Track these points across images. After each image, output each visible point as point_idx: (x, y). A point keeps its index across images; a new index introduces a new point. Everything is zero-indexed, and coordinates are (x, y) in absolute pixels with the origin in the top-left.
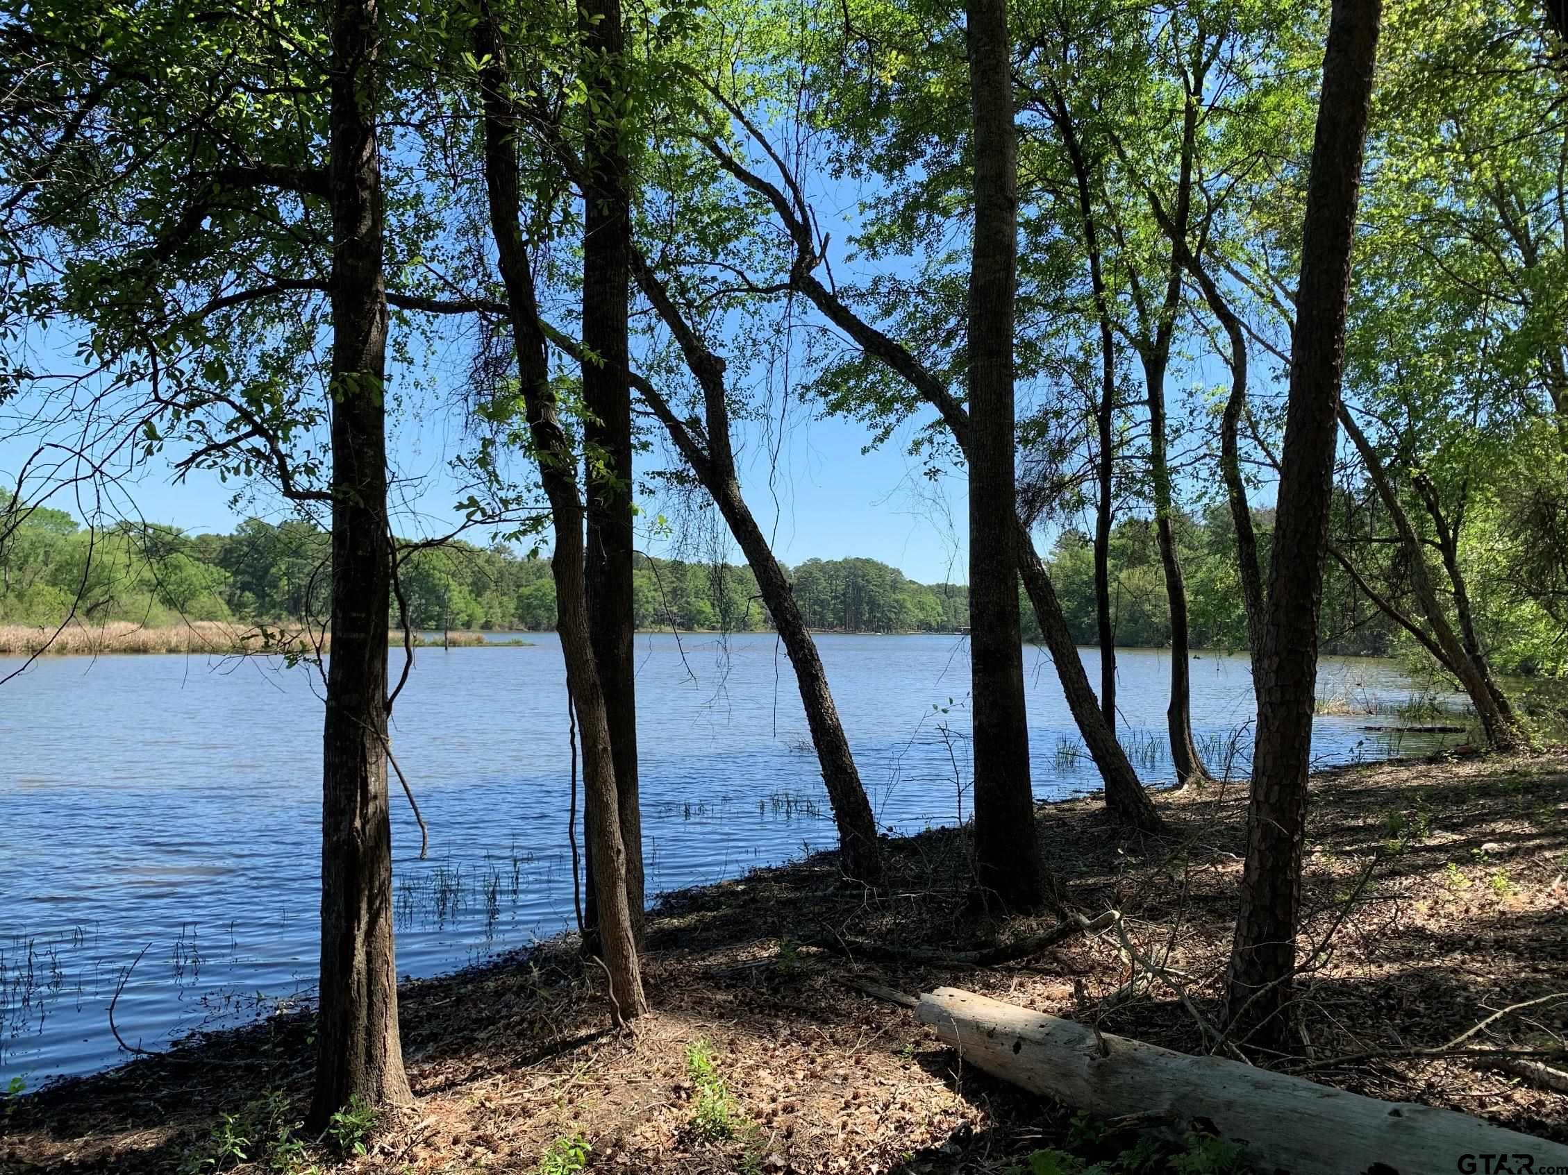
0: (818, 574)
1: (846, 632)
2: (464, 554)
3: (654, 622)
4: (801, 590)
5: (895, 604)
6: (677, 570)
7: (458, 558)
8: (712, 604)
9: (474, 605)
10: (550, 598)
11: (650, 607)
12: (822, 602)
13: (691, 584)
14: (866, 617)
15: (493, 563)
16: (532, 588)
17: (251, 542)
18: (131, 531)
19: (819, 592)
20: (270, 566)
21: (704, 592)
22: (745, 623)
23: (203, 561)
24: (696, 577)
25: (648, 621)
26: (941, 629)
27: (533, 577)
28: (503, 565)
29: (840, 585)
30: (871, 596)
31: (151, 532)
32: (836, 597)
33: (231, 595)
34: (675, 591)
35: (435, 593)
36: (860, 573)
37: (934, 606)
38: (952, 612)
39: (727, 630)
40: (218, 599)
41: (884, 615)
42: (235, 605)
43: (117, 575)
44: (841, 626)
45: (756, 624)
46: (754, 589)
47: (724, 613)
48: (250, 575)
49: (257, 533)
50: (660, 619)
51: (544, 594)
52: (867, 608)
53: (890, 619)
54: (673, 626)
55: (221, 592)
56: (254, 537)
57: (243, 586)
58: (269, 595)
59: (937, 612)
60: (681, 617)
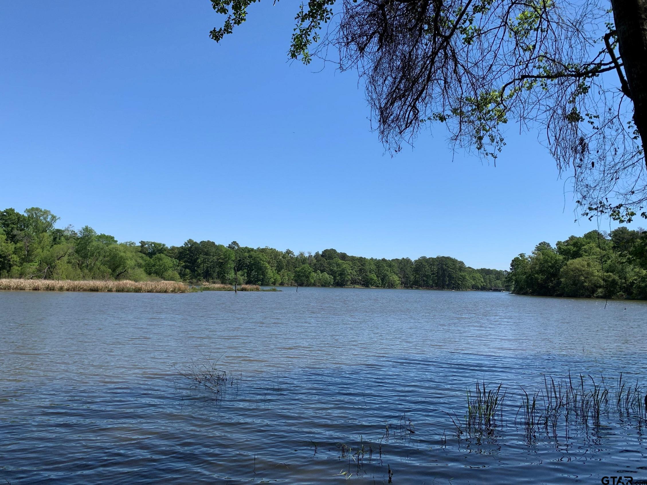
0: (424, 263)
2: (273, 254)
3: (352, 283)
4: (417, 270)
5: (461, 277)
6: (362, 261)
7: (271, 256)
8: (378, 277)
9: (277, 275)
10: (308, 272)
11: (349, 277)
12: (427, 276)
13: (367, 267)
14: (447, 283)
15: (285, 258)
16: (300, 268)
17: (189, 249)
18: (145, 245)
19: (426, 271)
20: (197, 258)
21: (373, 270)
22: (392, 285)
23: (170, 257)
24: (370, 264)
25: (349, 283)
26: (483, 289)
27: (301, 264)
28: (289, 258)
29: (435, 268)
30: (449, 273)
31: (153, 245)
32: (433, 274)
33: (181, 270)
34: (360, 270)
35: (261, 270)
36: (444, 263)
37: (479, 278)
38: (488, 281)
39: (384, 287)
40: (175, 272)
41: (456, 282)
42: (182, 274)
43: (127, 261)
44: (436, 287)
45: (397, 285)
46: (396, 269)
47: (383, 280)
48: (189, 262)
49: (192, 245)
50: (354, 282)
51: (305, 271)
52: (448, 279)
53: (459, 284)
54: (360, 285)
55: (177, 269)
56: (191, 247)
57: (186, 267)
58: (197, 271)
59: (481, 281)
60: (363, 281)
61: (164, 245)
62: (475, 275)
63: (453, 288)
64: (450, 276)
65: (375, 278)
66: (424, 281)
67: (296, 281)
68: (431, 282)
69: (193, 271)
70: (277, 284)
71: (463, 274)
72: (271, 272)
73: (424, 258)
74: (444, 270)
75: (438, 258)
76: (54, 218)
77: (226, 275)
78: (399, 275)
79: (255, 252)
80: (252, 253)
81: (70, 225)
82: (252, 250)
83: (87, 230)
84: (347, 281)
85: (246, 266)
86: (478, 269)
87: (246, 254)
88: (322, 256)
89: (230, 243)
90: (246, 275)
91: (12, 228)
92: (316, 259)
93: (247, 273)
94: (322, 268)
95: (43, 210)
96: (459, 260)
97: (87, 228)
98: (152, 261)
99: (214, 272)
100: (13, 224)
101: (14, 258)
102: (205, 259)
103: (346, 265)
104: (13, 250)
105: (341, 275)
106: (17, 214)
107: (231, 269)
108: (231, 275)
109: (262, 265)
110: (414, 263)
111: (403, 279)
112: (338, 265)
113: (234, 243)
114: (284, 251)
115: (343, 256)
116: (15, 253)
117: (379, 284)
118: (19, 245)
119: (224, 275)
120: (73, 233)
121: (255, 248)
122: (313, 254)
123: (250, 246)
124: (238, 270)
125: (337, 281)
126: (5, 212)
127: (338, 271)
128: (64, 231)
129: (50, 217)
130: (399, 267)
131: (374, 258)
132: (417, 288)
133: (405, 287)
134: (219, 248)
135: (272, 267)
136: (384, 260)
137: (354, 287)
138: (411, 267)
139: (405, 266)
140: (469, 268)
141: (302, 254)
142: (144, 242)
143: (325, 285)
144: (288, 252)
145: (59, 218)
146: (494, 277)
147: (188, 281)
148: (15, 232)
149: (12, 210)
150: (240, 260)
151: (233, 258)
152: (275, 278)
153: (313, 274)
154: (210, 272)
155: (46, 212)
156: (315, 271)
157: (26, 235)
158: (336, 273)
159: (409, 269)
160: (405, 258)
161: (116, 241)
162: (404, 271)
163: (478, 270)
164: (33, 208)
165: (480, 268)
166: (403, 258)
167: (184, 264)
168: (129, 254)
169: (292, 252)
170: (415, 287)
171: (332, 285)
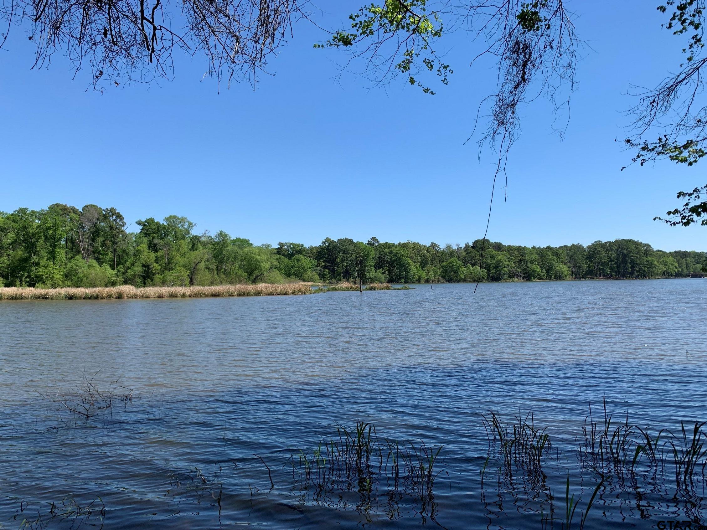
0: (600, 249)
1: (618, 279)
2: (416, 248)
3: (510, 277)
4: (590, 258)
5: (647, 263)
6: (521, 250)
7: (413, 250)
8: (541, 267)
9: (421, 271)
10: (456, 267)
11: (506, 270)
12: (603, 264)
13: (528, 258)
14: (629, 270)
15: (430, 252)
16: (448, 263)
17: (328, 248)
18: (284, 246)
19: (601, 258)
20: (336, 258)
21: (536, 261)
22: (560, 276)
23: (310, 257)
24: (531, 254)
25: (506, 276)
26: (678, 275)
27: (449, 257)
28: (434, 252)
29: (614, 254)
30: (632, 259)
31: (292, 246)
32: (611, 261)
33: (320, 270)
34: (520, 261)
35: (403, 266)
36: (625, 247)
37: (672, 263)
38: (684, 266)
39: (550, 279)
40: (314, 273)
41: (641, 269)
42: (322, 275)
43: (262, 264)
44: (616, 276)
45: (566, 276)
46: (564, 258)
47: (548, 271)
48: (328, 262)
49: (330, 244)
50: (512, 276)
51: (453, 265)
52: (630, 266)
53: (645, 271)
54: (520, 279)
55: (316, 270)
56: (329, 246)
57: (325, 267)
58: (337, 271)
59: (674, 266)
60: (524, 274)
61: (302, 245)
62: (666, 259)
63: (637, 277)
64: (633, 262)
65: (538, 269)
66: (600, 269)
67: (443, 277)
68: (608, 271)
69: (332, 271)
70: (422, 282)
71: (650, 259)
72: (414, 269)
73: (599, 244)
74: (625, 256)
75: (616, 241)
76: (190, 225)
77: (366, 273)
78: (569, 264)
79: (396, 248)
80: (393, 249)
81: (207, 231)
82: (393, 245)
83: (221, 234)
84: (504, 274)
85: (387, 263)
86: (672, 251)
87: (387, 250)
88: (473, 247)
89: (369, 239)
90: (387, 272)
91: (153, 238)
92: (465, 251)
93: (389, 270)
94: (473, 261)
95: (180, 217)
96: (644, 242)
97: (221, 232)
98: (290, 262)
99: (354, 271)
100: (154, 233)
101: (155, 266)
102: (344, 257)
103: (501, 256)
104: (155, 259)
105: (495, 267)
106: (158, 224)
107: (371, 267)
108: (372, 273)
109: (404, 261)
110: (587, 249)
111: (573, 269)
112: (492, 257)
113: (374, 239)
114: (428, 244)
115: (498, 247)
116: (156, 261)
117: (544, 276)
118: (159, 254)
119: (364, 274)
120: (210, 238)
121: (396, 243)
122: (462, 246)
123: (391, 241)
124: (379, 268)
125: (491, 275)
126: (146, 222)
127: (492, 264)
128: (201, 237)
129: (187, 224)
130: (568, 255)
131: (537, 246)
132: (591, 279)
133: (576, 278)
134: (357, 245)
135: (415, 262)
136: (549, 248)
137: (513, 281)
138: (583, 255)
139: (575, 253)
140: (659, 251)
141: (449, 247)
142: (282, 243)
143: (478, 280)
144: (433, 245)
145: (195, 225)
146: (693, 260)
147: (328, 281)
148: (156, 241)
149: (152, 220)
150: (379, 257)
151: (373, 255)
152: (419, 274)
153: (463, 268)
154: (349, 272)
155: (183, 220)
156: (465, 265)
157: (165, 243)
158: (490, 266)
159: (580, 256)
160: (575, 244)
161: (252, 244)
162: (575, 260)
163: (670, 253)
164: (170, 216)
165: (674, 251)
166: (573, 245)
167: (323, 264)
168: (264, 257)
169: (437, 244)
170: (589, 278)
171: (486, 280)
